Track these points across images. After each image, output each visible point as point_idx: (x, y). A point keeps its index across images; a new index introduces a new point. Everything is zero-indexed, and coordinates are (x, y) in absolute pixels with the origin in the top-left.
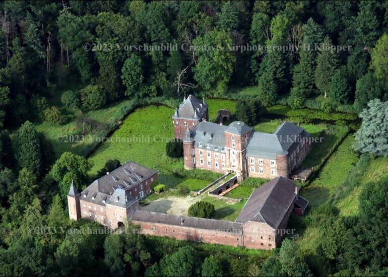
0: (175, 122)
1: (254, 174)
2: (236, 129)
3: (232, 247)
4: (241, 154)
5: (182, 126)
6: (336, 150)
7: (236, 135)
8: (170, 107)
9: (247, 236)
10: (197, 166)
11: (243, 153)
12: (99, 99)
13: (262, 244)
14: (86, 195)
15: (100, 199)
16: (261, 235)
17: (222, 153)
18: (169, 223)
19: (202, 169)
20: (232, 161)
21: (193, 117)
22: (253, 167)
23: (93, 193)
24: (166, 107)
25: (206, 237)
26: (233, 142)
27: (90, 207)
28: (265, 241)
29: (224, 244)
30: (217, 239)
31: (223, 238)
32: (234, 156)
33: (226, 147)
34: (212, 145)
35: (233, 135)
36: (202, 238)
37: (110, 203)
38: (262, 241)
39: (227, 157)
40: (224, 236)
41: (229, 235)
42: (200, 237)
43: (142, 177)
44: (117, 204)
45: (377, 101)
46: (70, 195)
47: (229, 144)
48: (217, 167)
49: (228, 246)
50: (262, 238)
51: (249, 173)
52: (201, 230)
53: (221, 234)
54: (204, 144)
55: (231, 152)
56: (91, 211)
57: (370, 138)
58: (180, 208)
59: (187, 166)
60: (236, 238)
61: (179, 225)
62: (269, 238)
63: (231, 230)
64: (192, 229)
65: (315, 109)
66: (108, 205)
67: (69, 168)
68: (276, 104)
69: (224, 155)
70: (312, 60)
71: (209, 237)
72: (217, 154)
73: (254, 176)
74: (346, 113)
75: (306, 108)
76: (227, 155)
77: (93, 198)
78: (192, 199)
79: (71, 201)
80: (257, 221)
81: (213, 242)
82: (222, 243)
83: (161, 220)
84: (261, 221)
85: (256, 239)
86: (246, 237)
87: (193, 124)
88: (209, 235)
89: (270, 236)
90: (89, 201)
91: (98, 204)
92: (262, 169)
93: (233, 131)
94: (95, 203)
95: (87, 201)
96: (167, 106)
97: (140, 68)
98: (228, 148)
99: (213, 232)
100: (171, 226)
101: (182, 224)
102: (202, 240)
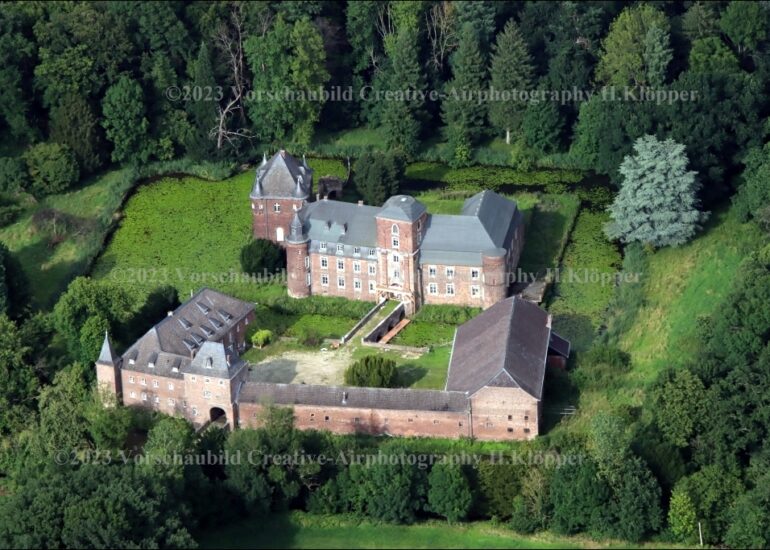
0: (257, 206)
1: (435, 298)
2: (402, 211)
3: (447, 440)
4: (411, 260)
5: (270, 213)
6: (570, 241)
7: (402, 222)
8: (206, 180)
9: (480, 416)
10: (315, 289)
11: (414, 258)
12: (68, 171)
13: (510, 430)
14: (135, 359)
15: (166, 366)
16: (509, 414)
17: (371, 259)
18: (317, 403)
19: (325, 295)
20: (391, 274)
21: (293, 194)
22: (435, 285)
23: (149, 355)
24: (198, 181)
25: (395, 424)
26: (395, 236)
27: (143, 383)
28: (518, 424)
29: (430, 436)
30: (417, 427)
31: (429, 424)
32: (397, 265)
33: (378, 249)
34: (347, 247)
35: (395, 222)
36: (385, 428)
37: (194, 371)
38: (511, 424)
39: (381, 267)
40: (432, 420)
41: (444, 418)
42: (382, 426)
43: (231, 317)
44: (209, 373)
45: (652, 140)
46: (102, 363)
47: (386, 243)
48: (359, 290)
49: (441, 440)
50: (510, 417)
51: (425, 297)
52: (383, 411)
53: (425, 417)
54: (331, 245)
55: (390, 258)
56: (145, 391)
57: (642, 213)
58: (316, 372)
59: (296, 291)
60: (457, 421)
61: (339, 404)
62: (526, 418)
63: (445, 408)
64: (367, 412)
65: (496, 166)
66: (188, 376)
67: (92, 308)
68: (416, 161)
69: (374, 265)
70: (482, 70)
71: (400, 424)
72: (359, 263)
73: (436, 302)
74: (558, 169)
75: (477, 164)
76: (381, 262)
77: (151, 365)
78: (332, 354)
79: (105, 374)
80: (500, 385)
81: (407, 434)
82: (427, 435)
83: (299, 399)
84: (509, 385)
85: (499, 421)
86: (477, 418)
87: (295, 207)
88: (402, 421)
89: (527, 412)
90: (143, 371)
91: (164, 376)
92: (453, 285)
93: (395, 215)
94: (156, 374)
95: (138, 371)
96: (200, 178)
97: (140, 104)
98: (383, 250)
99: (410, 414)
100: (321, 409)
101: (344, 402)
102: (387, 433)
